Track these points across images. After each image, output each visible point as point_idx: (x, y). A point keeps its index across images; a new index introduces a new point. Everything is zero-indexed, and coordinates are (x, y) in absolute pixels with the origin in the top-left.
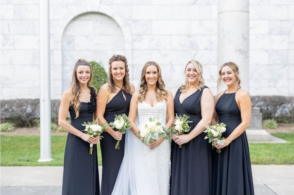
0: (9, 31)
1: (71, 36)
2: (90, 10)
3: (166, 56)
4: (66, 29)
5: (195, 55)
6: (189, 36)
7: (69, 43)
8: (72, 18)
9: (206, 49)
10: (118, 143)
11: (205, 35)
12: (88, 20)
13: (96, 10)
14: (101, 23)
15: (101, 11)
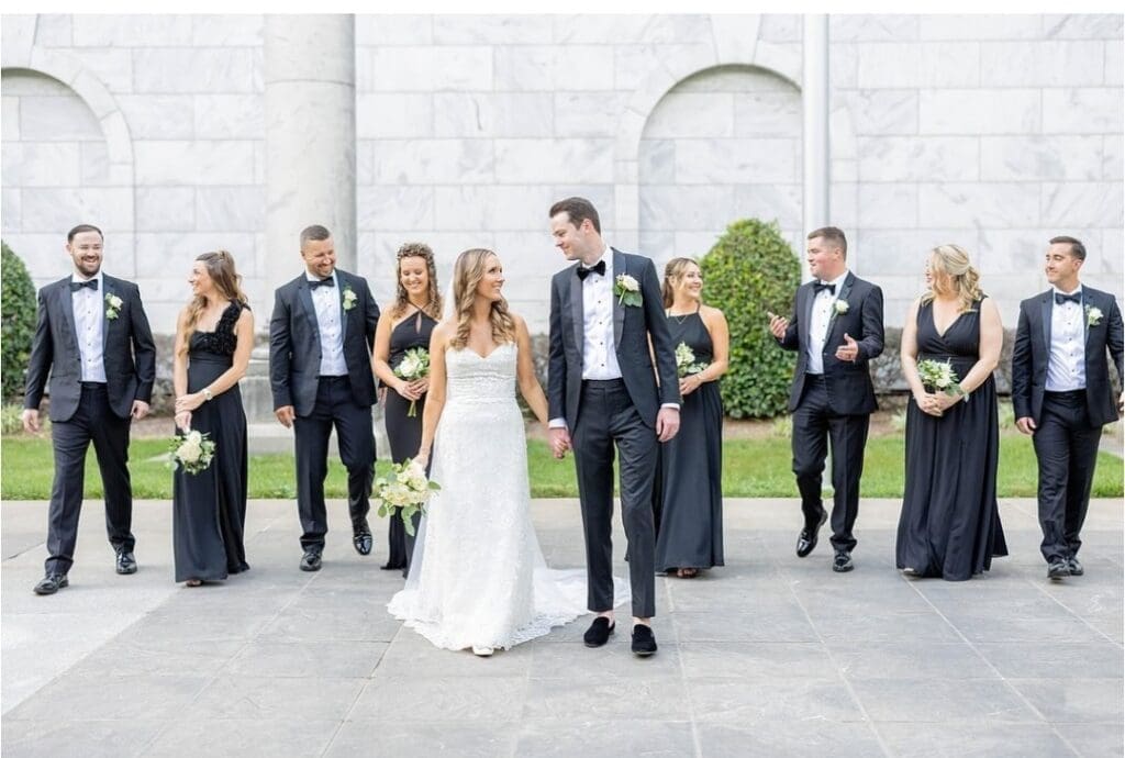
0: (480, 128)
1: (664, 140)
2: (725, 60)
3: (963, 199)
4: (650, 120)
5: (1053, 197)
6: (1036, 138)
7: (657, 162)
8: (671, 84)
9: (1091, 179)
10: (413, 404)
11: (1085, 135)
12: (716, 91)
13: (746, 60)
14: (758, 99)
15: (760, 62)
